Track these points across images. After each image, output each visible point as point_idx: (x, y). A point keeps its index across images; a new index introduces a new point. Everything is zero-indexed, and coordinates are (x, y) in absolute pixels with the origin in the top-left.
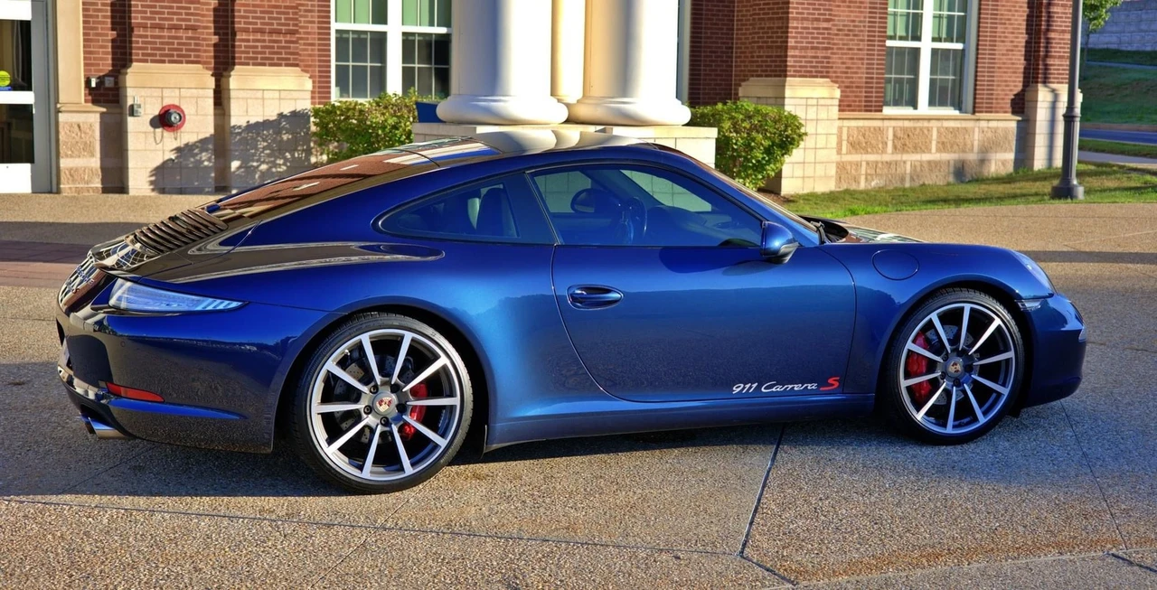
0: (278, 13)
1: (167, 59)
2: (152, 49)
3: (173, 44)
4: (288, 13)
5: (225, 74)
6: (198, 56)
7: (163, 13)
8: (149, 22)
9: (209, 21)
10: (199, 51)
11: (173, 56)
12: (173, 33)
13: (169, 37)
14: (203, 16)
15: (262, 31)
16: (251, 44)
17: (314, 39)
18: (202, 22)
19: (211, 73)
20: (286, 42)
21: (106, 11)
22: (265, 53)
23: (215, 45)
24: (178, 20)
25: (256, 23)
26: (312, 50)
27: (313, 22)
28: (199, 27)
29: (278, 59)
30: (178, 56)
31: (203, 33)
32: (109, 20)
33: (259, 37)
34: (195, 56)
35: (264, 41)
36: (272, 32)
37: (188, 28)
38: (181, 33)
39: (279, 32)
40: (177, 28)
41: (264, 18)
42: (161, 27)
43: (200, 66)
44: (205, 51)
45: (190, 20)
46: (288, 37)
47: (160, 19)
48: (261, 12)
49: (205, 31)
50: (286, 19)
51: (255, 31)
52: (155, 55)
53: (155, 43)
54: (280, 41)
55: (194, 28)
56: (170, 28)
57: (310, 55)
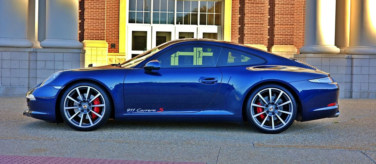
0: (287, 29)
1: (254, 43)
2: (250, 40)
3: (256, 39)
4: (291, 29)
5: (271, 47)
6: (263, 42)
7: (253, 30)
8: (249, 33)
9: (267, 32)
10: (263, 41)
11: (256, 42)
12: (256, 36)
13: (255, 37)
14: (265, 31)
15: (283, 35)
16: (279, 38)
17: (301, 37)
18: (265, 32)
19: (266, 47)
20: (290, 38)
21: (238, 30)
22: (283, 41)
23: (268, 39)
24: (258, 32)
25: (281, 33)
26: (301, 41)
27: (301, 32)
28: (264, 34)
29: (287, 43)
30: (257, 42)
31: (265, 36)
32: (238, 32)
33: (282, 37)
34: (262, 42)
35: (283, 38)
36: (286, 35)
37: (260, 34)
38: (258, 36)
39: (288, 35)
40: (257, 34)
41: (283, 31)
42: (253, 34)
43: (263, 45)
44: (266, 41)
45: (261, 32)
46: (291, 37)
47: (252, 32)
48: (282, 29)
49: (266, 35)
50: (290, 31)
51: (281, 35)
52: (251, 42)
53: (251, 39)
54: (288, 38)
55: (262, 34)
56: (255, 34)
57: (300, 42)
